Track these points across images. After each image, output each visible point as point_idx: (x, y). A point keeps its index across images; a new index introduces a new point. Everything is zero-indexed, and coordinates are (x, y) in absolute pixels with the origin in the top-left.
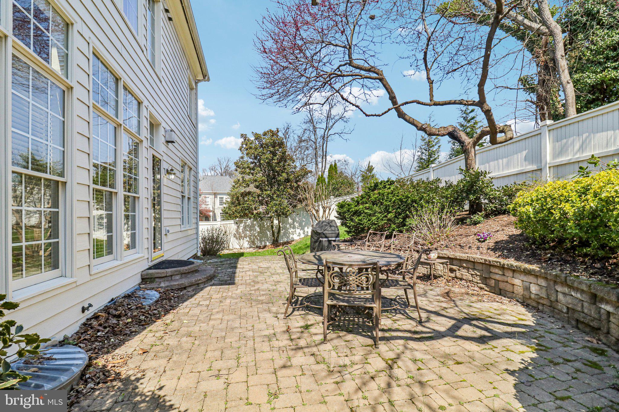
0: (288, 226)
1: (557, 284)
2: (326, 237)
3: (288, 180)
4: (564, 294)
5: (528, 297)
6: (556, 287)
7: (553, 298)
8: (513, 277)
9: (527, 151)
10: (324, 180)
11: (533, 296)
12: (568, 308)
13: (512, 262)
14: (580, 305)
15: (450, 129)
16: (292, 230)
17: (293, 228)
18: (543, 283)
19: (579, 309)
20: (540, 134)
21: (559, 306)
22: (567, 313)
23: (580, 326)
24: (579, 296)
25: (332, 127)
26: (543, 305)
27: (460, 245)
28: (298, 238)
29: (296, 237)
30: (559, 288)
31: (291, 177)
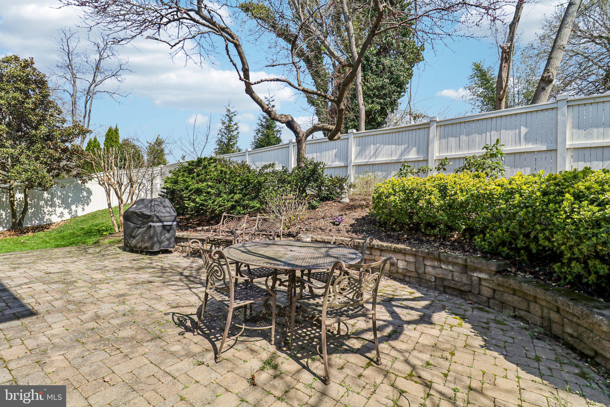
0: (42, 203)
1: (426, 259)
2: (161, 221)
3: (49, 137)
4: (434, 267)
5: (395, 272)
6: (426, 262)
7: (421, 271)
8: (381, 256)
9: (337, 150)
10: (99, 146)
11: (400, 271)
12: (436, 277)
13: (376, 242)
14: (451, 275)
15: (290, 119)
16: (49, 208)
17: (51, 206)
18: (411, 259)
19: (450, 278)
20: (348, 138)
21: (428, 277)
22: (435, 282)
23: (447, 290)
24: (450, 268)
25: (101, 82)
26: (410, 277)
27: (321, 229)
28: (59, 220)
29: (55, 219)
30: (428, 263)
31: (57, 134)
